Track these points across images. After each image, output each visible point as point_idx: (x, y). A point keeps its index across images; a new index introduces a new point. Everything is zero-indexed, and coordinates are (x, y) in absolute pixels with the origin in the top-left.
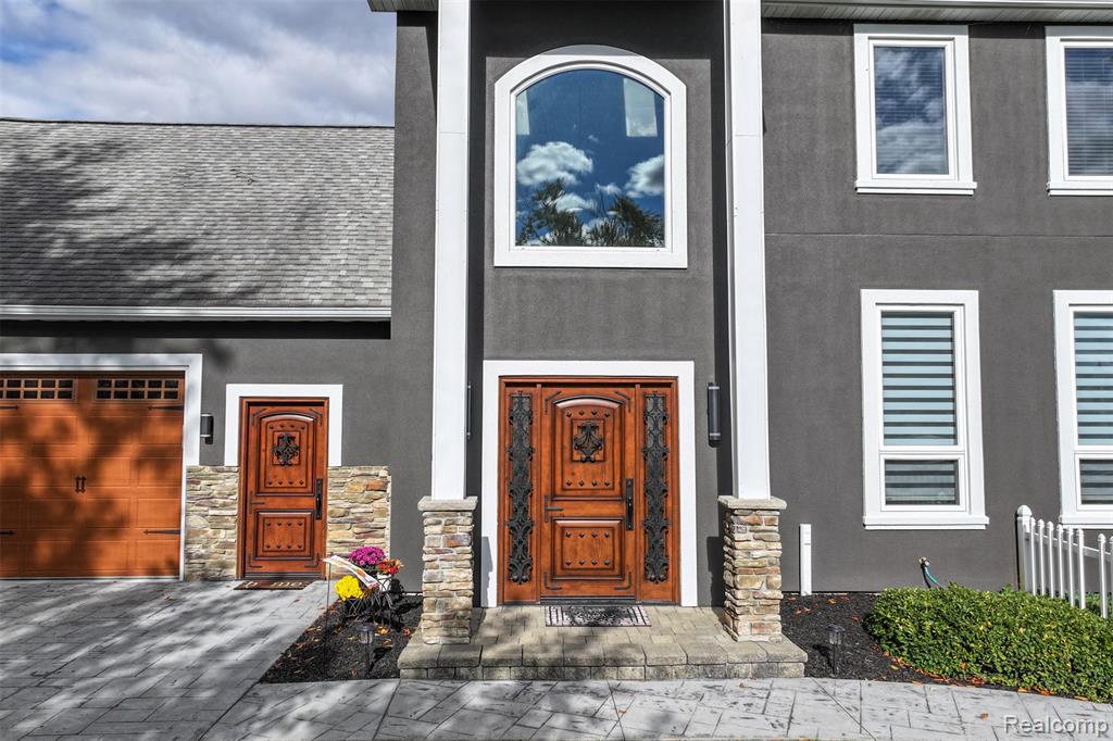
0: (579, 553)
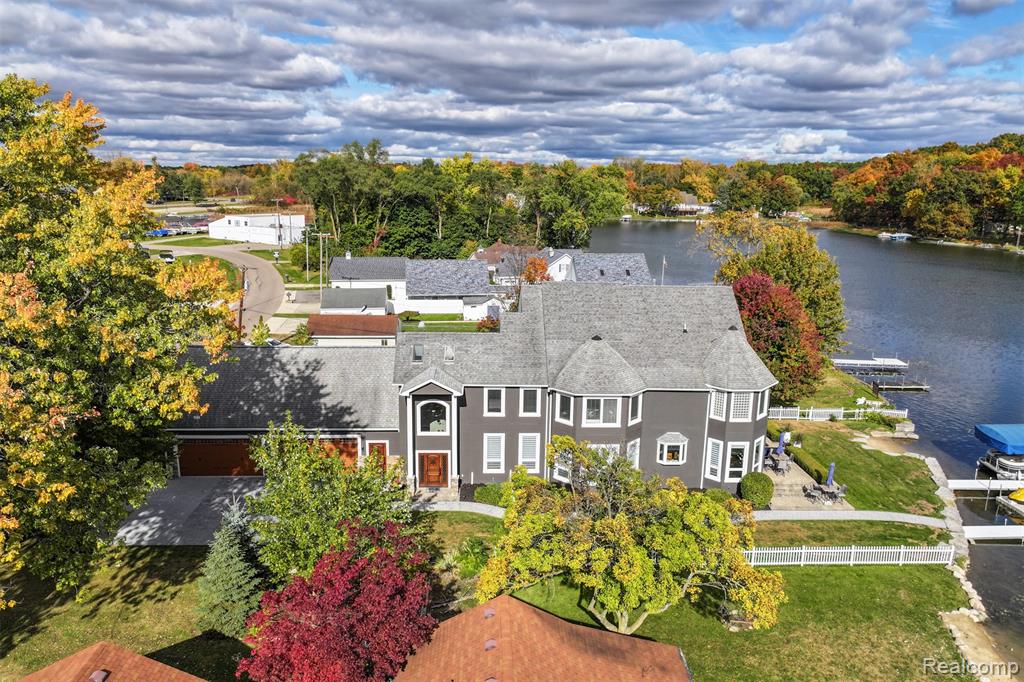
0: (432, 479)
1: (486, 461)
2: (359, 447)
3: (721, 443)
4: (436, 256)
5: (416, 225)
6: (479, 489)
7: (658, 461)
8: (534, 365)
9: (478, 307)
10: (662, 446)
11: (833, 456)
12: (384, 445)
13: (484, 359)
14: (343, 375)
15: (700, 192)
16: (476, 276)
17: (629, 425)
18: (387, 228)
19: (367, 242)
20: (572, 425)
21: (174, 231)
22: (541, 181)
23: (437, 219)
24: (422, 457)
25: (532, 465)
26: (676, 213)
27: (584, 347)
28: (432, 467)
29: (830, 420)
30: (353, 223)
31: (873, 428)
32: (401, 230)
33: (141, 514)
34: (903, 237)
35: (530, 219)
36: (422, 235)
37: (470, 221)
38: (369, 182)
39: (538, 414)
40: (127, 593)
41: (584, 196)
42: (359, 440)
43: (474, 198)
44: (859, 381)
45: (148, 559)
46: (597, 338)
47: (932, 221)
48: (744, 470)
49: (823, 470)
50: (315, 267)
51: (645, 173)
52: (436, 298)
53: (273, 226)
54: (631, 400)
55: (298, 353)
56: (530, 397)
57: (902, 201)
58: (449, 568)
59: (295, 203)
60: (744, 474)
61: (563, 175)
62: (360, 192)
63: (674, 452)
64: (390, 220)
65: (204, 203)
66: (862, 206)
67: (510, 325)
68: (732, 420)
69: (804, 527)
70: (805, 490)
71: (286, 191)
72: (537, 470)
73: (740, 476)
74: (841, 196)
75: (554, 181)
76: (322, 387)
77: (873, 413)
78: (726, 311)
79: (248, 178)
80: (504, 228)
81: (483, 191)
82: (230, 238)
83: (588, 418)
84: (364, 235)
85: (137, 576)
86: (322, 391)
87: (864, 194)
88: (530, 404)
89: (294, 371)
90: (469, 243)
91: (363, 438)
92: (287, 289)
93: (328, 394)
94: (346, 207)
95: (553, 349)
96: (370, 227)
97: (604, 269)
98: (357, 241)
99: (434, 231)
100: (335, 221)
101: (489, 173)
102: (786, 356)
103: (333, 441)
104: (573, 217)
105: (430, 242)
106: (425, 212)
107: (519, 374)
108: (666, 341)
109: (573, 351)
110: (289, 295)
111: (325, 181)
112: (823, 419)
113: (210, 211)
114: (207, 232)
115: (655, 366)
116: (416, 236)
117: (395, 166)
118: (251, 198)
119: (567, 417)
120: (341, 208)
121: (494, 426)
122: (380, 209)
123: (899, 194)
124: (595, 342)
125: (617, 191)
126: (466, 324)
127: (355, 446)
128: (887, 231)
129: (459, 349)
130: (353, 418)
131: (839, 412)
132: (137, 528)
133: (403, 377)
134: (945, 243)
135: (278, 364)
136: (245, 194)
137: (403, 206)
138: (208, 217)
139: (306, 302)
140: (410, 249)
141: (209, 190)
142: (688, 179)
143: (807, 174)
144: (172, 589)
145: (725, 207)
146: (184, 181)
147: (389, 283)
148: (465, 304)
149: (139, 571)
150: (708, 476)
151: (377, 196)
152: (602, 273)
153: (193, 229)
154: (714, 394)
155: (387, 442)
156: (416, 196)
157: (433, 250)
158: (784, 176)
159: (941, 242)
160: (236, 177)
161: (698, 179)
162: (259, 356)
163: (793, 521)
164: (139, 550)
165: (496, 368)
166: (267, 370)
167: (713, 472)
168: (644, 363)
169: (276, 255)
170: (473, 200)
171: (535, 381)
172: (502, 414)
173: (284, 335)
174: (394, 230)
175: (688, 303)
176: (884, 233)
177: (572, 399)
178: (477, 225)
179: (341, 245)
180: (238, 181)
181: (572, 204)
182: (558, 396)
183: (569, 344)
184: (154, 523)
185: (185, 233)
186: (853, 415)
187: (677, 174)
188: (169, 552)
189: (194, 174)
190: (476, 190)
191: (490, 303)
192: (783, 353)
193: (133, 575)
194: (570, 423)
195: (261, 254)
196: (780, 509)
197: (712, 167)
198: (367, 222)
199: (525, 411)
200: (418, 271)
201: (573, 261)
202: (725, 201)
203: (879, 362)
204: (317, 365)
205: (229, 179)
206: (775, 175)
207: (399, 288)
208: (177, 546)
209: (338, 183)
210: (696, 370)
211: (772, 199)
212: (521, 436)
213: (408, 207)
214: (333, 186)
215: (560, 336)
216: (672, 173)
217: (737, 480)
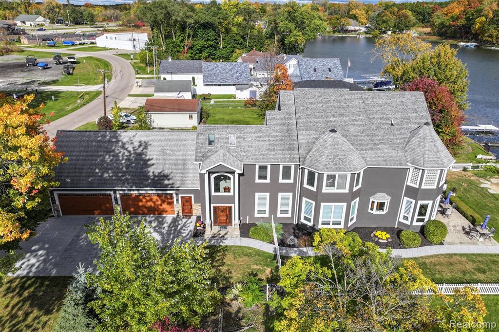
0: (222, 221)
1: (256, 209)
2: (175, 199)
3: (414, 201)
4: (219, 58)
5: (208, 40)
6: (252, 229)
7: (370, 211)
8: (290, 148)
9: (244, 91)
10: (373, 202)
11: (472, 199)
12: (191, 197)
13: (255, 144)
14: (163, 151)
15: (359, 20)
16: (243, 72)
17: (354, 191)
18: (192, 42)
19: (181, 50)
20: (315, 190)
21: (78, 42)
22: (278, 14)
23: (219, 37)
24: (215, 208)
25: (287, 212)
26: (346, 31)
27: (325, 137)
28: (222, 214)
29: (463, 170)
30: (173, 39)
31: (491, 177)
32: (199, 43)
33: (33, 248)
34: (472, 45)
35: (271, 36)
36: (211, 46)
37: (238, 37)
38: (181, 14)
39: (291, 181)
40: (13, 322)
41: (303, 23)
42: (174, 195)
43: (240, 24)
44: (473, 141)
45: (32, 289)
46: (333, 131)
47: (491, 36)
48: (426, 218)
49: (476, 216)
50: (151, 64)
51: (329, 8)
52: (220, 85)
53: (130, 40)
54: (356, 175)
55: (134, 136)
56: (287, 170)
57: (473, 24)
58: (236, 298)
59: (144, 26)
60: (426, 220)
61: (291, 10)
62: (176, 21)
63: (381, 206)
64: (193, 37)
65: (95, 26)
66: (449, 27)
67: (273, 120)
68: (423, 187)
69: (470, 260)
70: (464, 229)
71: (139, 19)
72: (289, 215)
73: (423, 221)
74: (437, 22)
75: (286, 15)
76: (149, 160)
77: (490, 166)
78: (419, 110)
79: (119, 12)
80: (257, 41)
81: (245, 20)
82: (108, 46)
83: (327, 186)
84: (179, 46)
85: (23, 305)
86: (149, 163)
87: (451, 20)
88: (286, 175)
89: (130, 148)
90: (238, 51)
91: (177, 195)
92: (137, 78)
93: (153, 165)
94: (168, 29)
95: (304, 137)
96: (182, 41)
97: (316, 68)
98: (175, 49)
99: (218, 43)
100: (162, 38)
101: (249, 9)
102: (442, 132)
103: (158, 195)
104: (297, 36)
105: (216, 50)
106: (213, 33)
107: (280, 156)
108: (379, 132)
109: (317, 139)
110: (137, 82)
111: (156, 14)
112: (458, 170)
113: (99, 30)
114: (95, 43)
115: (372, 150)
116: (208, 47)
117: (196, 4)
118: (120, 23)
119: (312, 185)
120: (165, 30)
121: (262, 188)
122: (188, 31)
123: (471, 20)
124: (332, 134)
125: (321, 20)
126: (238, 102)
127: (172, 198)
128: (463, 42)
129: (239, 137)
130: (171, 182)
131: (469, 165)
132: (29, 260)
133: (202, 157)
134: (497, 48)
135: (120, 143)
136: (117, 20)
137: (200, 28)
138: (98, 34)
139: (147, 87)
140: (205, 54)
141: (98, 19)
142: (353, 12)
143: (417, 9)
144: (44, 318)
145: (373, 28)
146: (84, 13)
147: (193, 76)
148: (237, 89)
149: (24, 301)
150: (401, 220)
151: (186, 23)
152: (315, 70)
153: (88, 41)
154: (411, 170)
155: (192, 196)
156: (208, 23)
157: (218, 54)
158: (405, 10)
159: (494, 48)
160: (113, 11)
161: (359, 12)
162: (108, 137)
163: (461, 255)
164: (26, 281)
165: (264, 151)
166: (113, 148)
167: (406, 218)
168: (364, 148)
169: (132, 57)
170: (239, 25)
171: (290, 161)
172: (268, 181)
173: (133, 109)
174: (196, 43)
175: (394, 104)
176: (462, 43)
177: (317, 174)
178: (242, 40)
179: (167, 52)
180: (114, 14)
181: (296, 28)
182: (306, 172)
183: (313, 134)
184: (41, 256)
185: (84, 43)
186: (478, 167)
187: (345, 9)
188: (47, 283)
189: (90, 9)
190: (241, 19)
191: (251, 89)
192: (440, 130)
193: (20, 305)
194: (314, 189)
195: (124, 56)
196: (450, 244)
197: (365, 5)
198: (181, 38)
199: (283, 179)
200: (210, 69)
201: (298, 62)
202: (374, 25)
203: (482, 127)
204: (145, 145)
205: (109, 12)
206: (399, 9)
207: (199, 78)
208: (54, 277)
209: (163, 15)
210: (400, 153)
211: (399, 23)
212: (280, 194)
213: (203, 29)
214: (160, 17)
215: (307, 128)
216: (344, 9)
217: (421, 224)
